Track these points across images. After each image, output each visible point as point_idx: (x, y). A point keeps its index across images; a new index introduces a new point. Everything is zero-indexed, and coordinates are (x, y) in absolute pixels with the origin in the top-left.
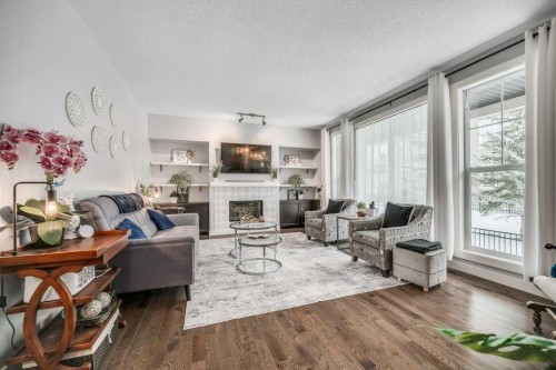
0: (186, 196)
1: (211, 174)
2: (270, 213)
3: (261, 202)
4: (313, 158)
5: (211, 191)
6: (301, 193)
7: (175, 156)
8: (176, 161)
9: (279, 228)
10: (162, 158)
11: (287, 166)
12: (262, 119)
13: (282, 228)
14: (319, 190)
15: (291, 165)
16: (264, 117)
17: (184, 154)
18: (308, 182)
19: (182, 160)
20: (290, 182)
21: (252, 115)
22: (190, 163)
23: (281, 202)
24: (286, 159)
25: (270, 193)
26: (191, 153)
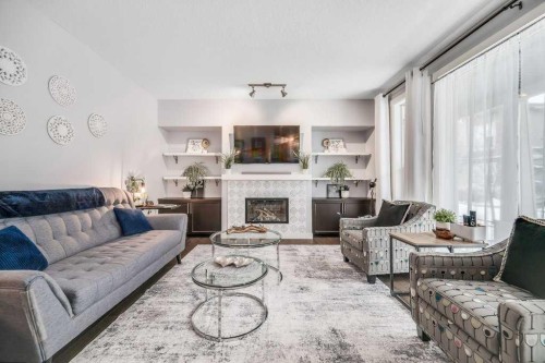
0: (201, 190)
1: (223, 165)
2: (298, 215)
3: (287, 200)
4: (365, 141)
5: (224, 185)
6: (346, 189)
7: (190, 146)
8: (190, 152)
9: (310, 236)
10: (177, 149)
11: (326, 153)
12: (281, 88)
13: (315, 235)
14: (373, 185)
15: (331, 151)
16: (284, 86)
17: (200, 143)
18: (357, 173)
19: (197, 150)
20: (328, 174)
21: (267, 85)
22: (205, 153)
23: (315, 201)
24: (325, 143)
25: (297, 189)
26: (207, 142)
